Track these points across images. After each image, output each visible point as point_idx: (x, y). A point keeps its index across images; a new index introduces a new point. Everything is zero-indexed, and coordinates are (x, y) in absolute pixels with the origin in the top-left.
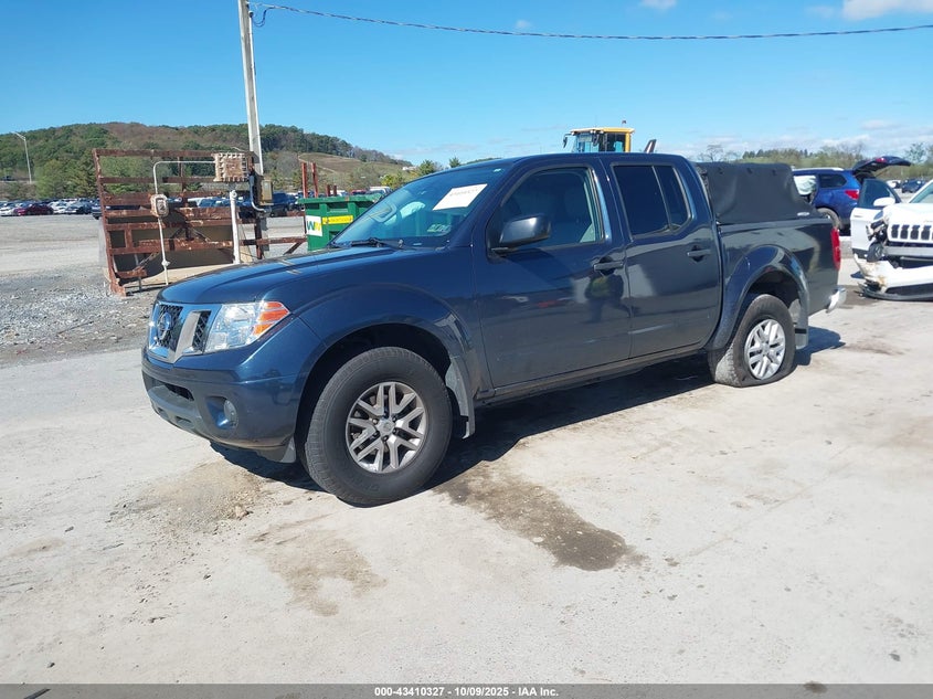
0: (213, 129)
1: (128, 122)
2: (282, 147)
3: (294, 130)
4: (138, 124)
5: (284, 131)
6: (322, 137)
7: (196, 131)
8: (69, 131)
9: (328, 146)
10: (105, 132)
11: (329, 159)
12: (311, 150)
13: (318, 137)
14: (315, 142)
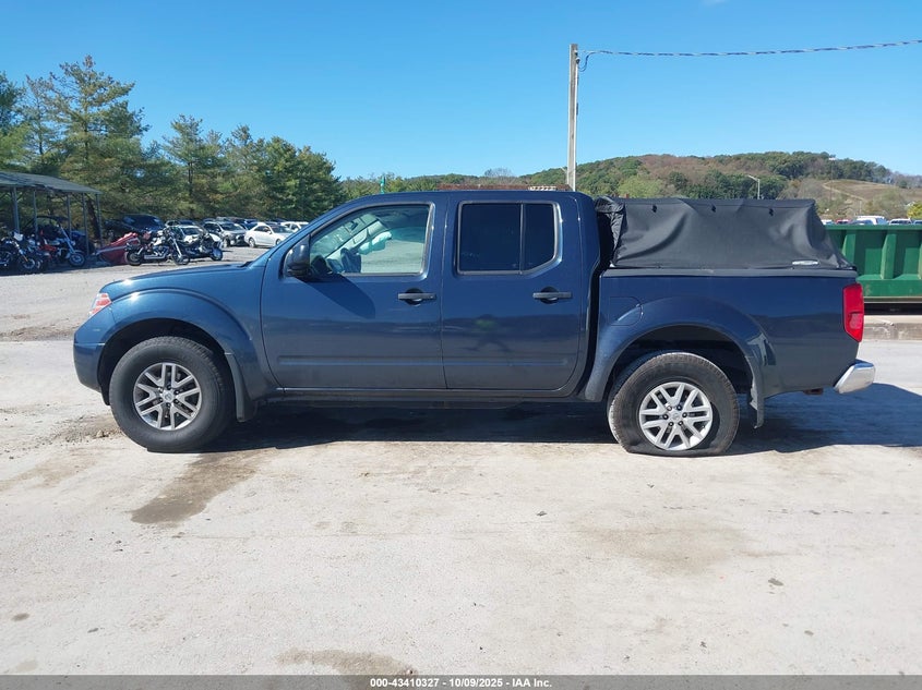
0: (738, 158)
1: (661, 154)
2: (808, 174)
3: (825, 156)
4: (668, 155)
5: (813, 158)
6: (857, 162)
7: (721, 160)
8: (610, 163)
9: (860, 172)
10: (640, 163)
11: (860, 186)
12: (841, 176)
13: (852, 163)
14: (846, 169)
